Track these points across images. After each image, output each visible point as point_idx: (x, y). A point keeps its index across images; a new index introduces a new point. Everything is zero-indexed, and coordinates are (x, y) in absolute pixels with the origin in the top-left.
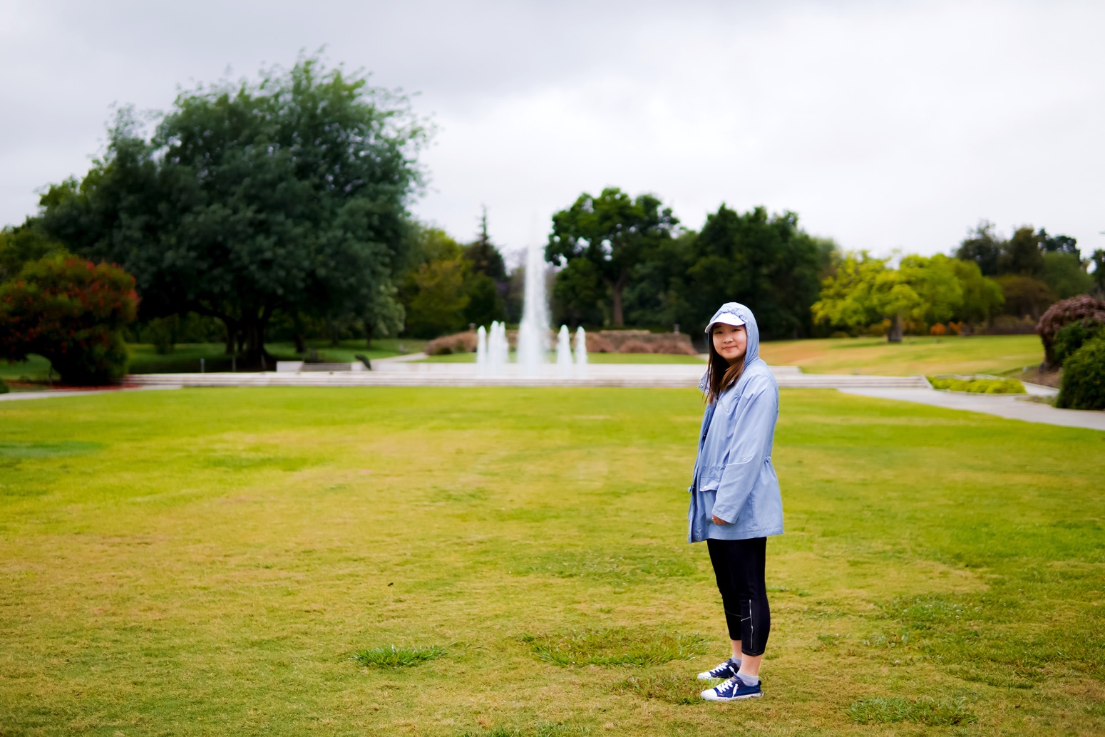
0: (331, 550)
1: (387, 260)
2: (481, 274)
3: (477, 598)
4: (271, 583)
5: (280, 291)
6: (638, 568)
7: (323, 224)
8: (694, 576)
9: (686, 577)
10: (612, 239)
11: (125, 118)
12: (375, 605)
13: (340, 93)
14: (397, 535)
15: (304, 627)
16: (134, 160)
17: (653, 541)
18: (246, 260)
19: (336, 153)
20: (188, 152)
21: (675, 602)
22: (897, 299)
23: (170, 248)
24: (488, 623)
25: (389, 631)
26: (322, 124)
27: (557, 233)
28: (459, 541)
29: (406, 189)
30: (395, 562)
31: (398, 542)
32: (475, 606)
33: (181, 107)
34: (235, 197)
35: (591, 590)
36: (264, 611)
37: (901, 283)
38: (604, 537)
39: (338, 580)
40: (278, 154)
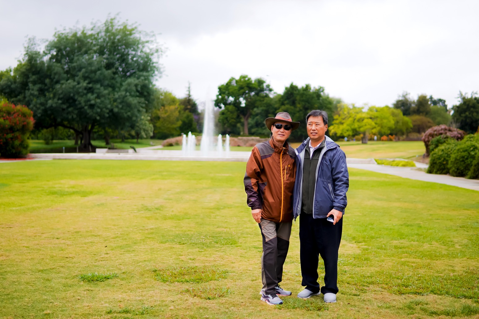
0: (87, 232)
1: (144, 105)
2: (187, 111)
3: (140, 253)
4: (57, 245)
5: (98, 118)
6: (213, 241)
7: (117, 89)
8: (236, 245)
9: (232, 245)
10: (244, 97)
11: (32, 42)
12: (96, 255)
13: (126, 33)
14: (118, 225)
15: (62, 264)
16: (36, 60)
17: (225, 230)
18: (83, 104)
19: (123, 59)
20: (59, 58)
21: (223, 256)
22: (366, 125)
23: (50, 99)
24: (140, 264)
25: (98, 266)
26: (118, 46)
27: (220, 94)
28: (142, 228)
29: (153, 75)
30: (112, 237)
31: (117, 228)
32: (137, 256)
33: (56, 37)
34: (79, 77)
35: (190, 250)
36: (49, 257)
37: (368, 118)
38: (205, 227)
39: (85, 244)
40: (98, 59)
